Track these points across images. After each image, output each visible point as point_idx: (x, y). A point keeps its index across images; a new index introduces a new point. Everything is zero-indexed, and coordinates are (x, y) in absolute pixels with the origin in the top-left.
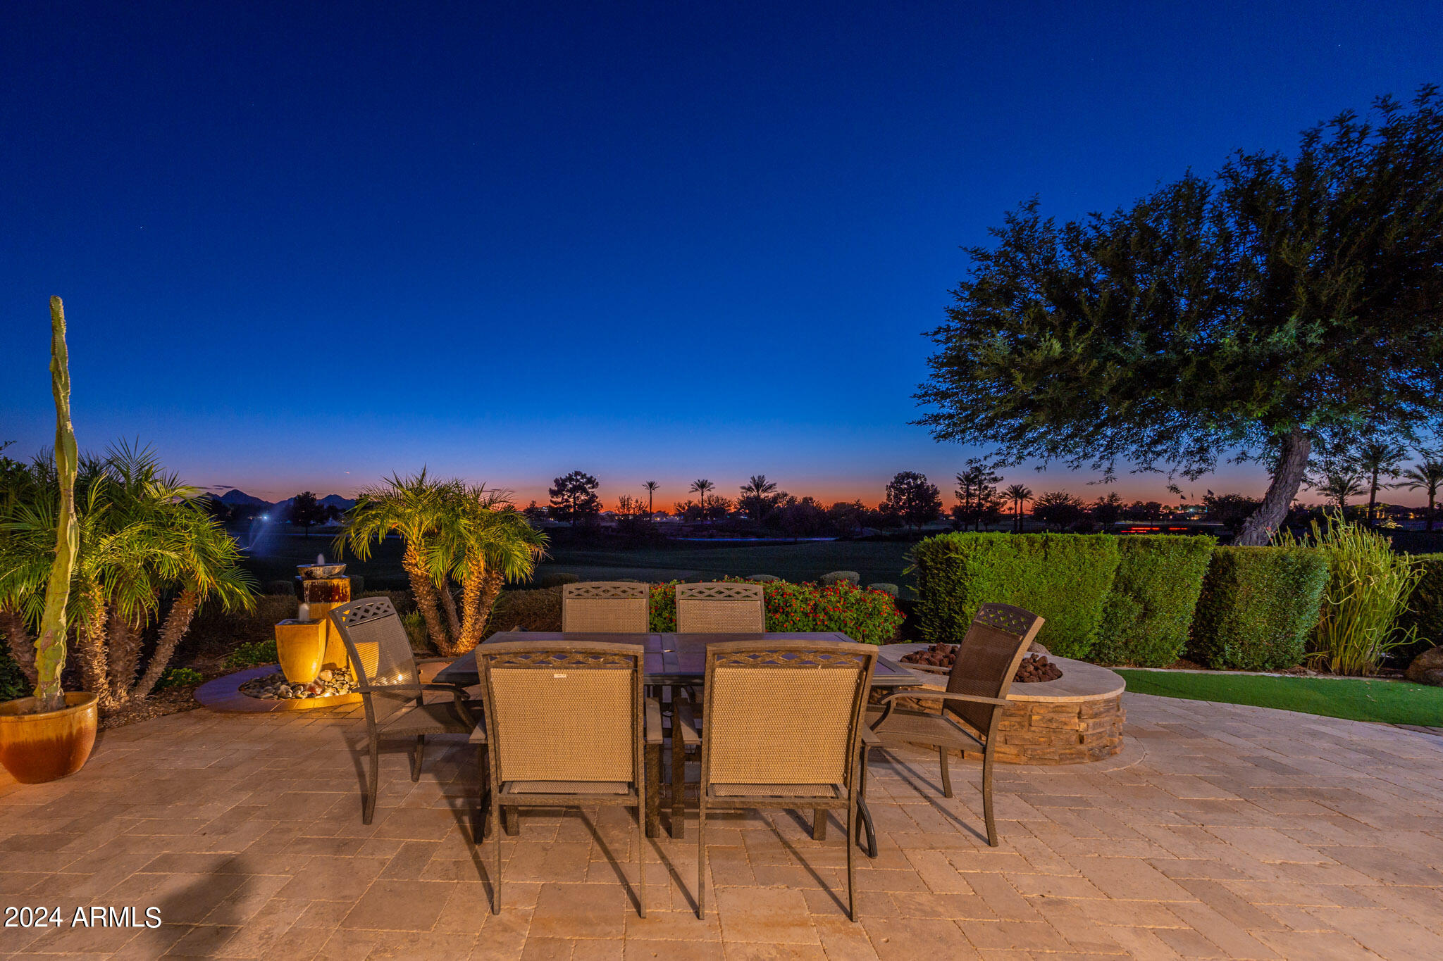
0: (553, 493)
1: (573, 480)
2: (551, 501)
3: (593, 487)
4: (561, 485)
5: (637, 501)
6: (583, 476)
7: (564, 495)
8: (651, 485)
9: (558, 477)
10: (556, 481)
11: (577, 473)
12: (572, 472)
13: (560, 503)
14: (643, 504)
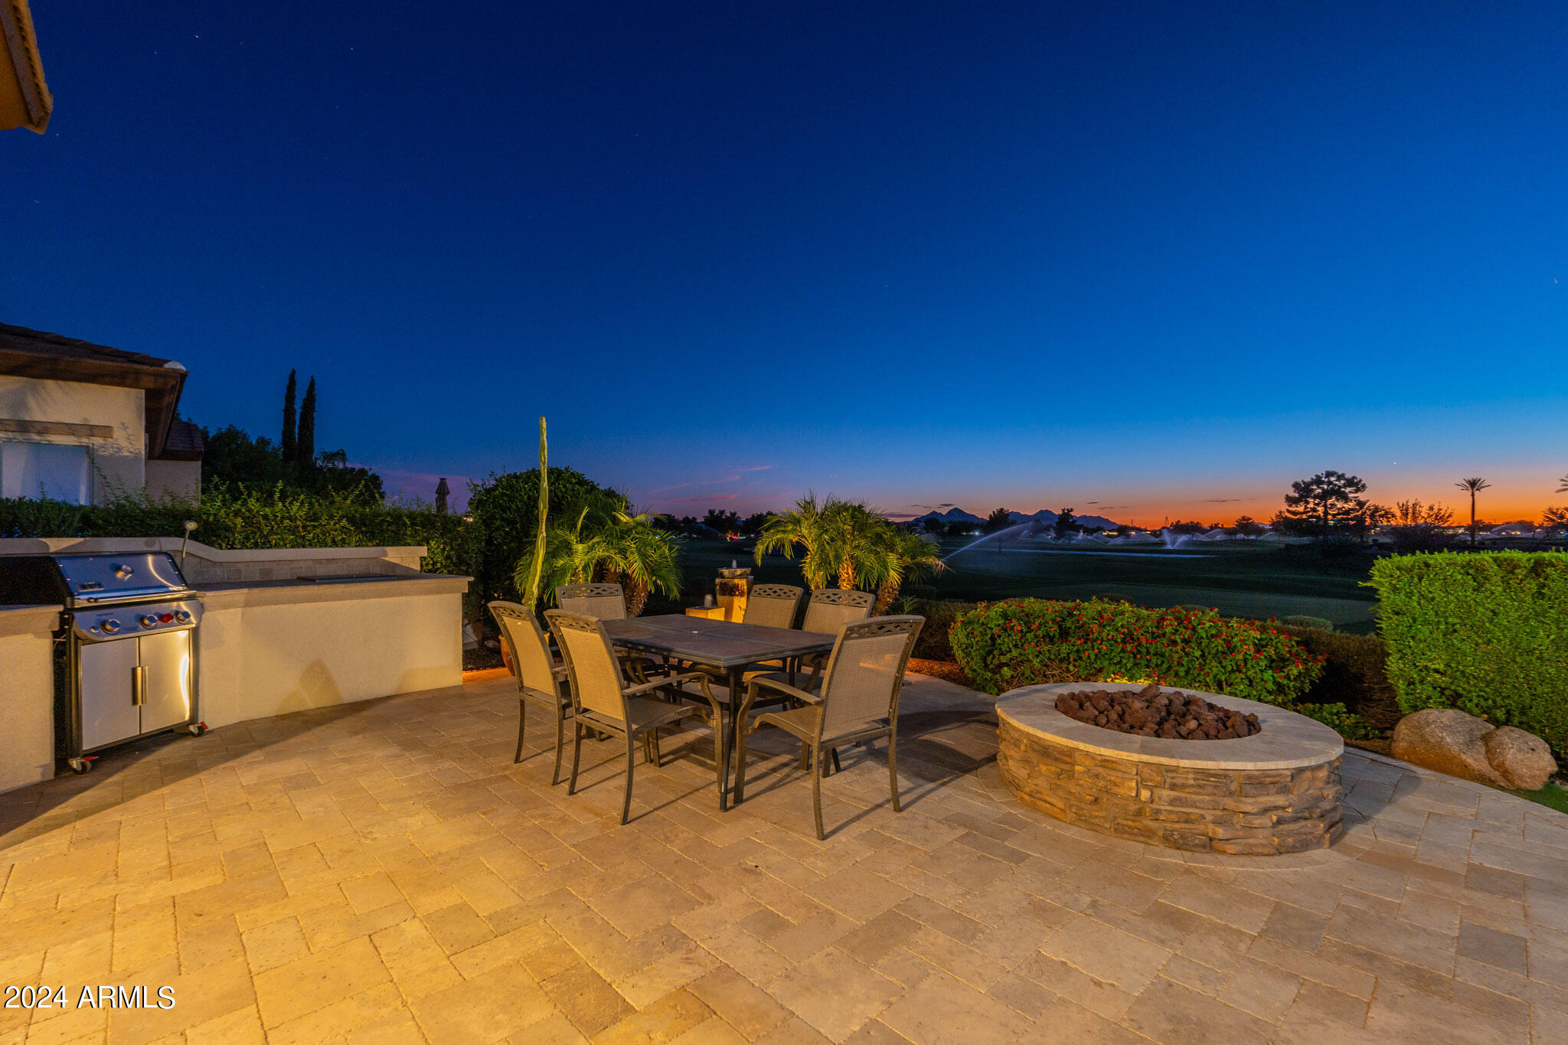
0: (1290, 500)
1: (1323, 482)
2: (1288, 511)
3: (1357, 491)
4: (1303, 491)
5: (1431, 508)
6: (1340, 477)
7: (1308, 503)
8: (1473, 484)
9: (1299, 480)
10: (1296, 486)
11: (1329, 474)
12: (1321, 472)
13: (1301, 513)
14: (1443, 512)
